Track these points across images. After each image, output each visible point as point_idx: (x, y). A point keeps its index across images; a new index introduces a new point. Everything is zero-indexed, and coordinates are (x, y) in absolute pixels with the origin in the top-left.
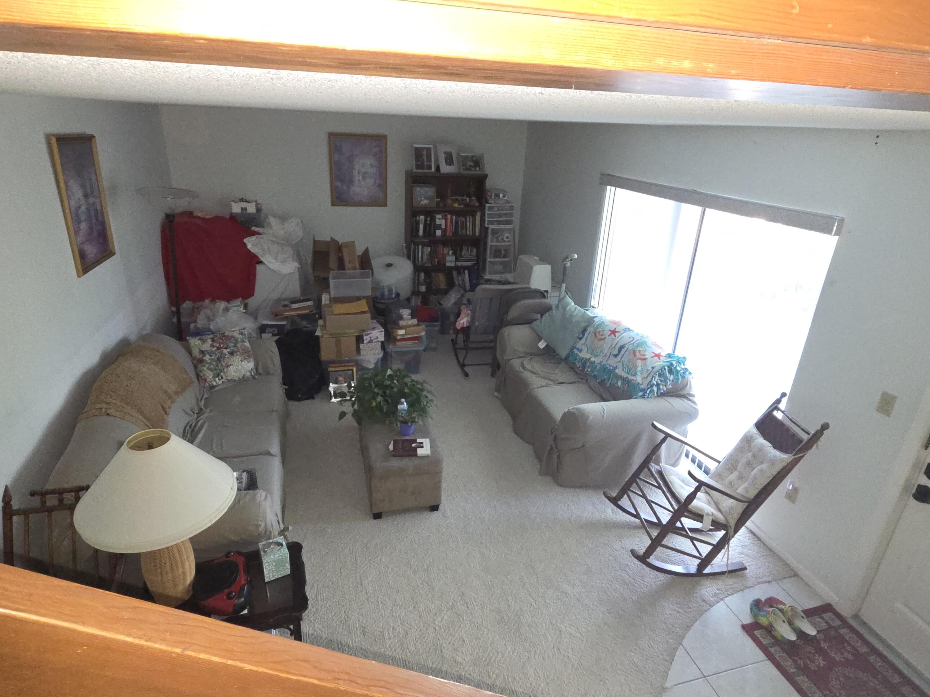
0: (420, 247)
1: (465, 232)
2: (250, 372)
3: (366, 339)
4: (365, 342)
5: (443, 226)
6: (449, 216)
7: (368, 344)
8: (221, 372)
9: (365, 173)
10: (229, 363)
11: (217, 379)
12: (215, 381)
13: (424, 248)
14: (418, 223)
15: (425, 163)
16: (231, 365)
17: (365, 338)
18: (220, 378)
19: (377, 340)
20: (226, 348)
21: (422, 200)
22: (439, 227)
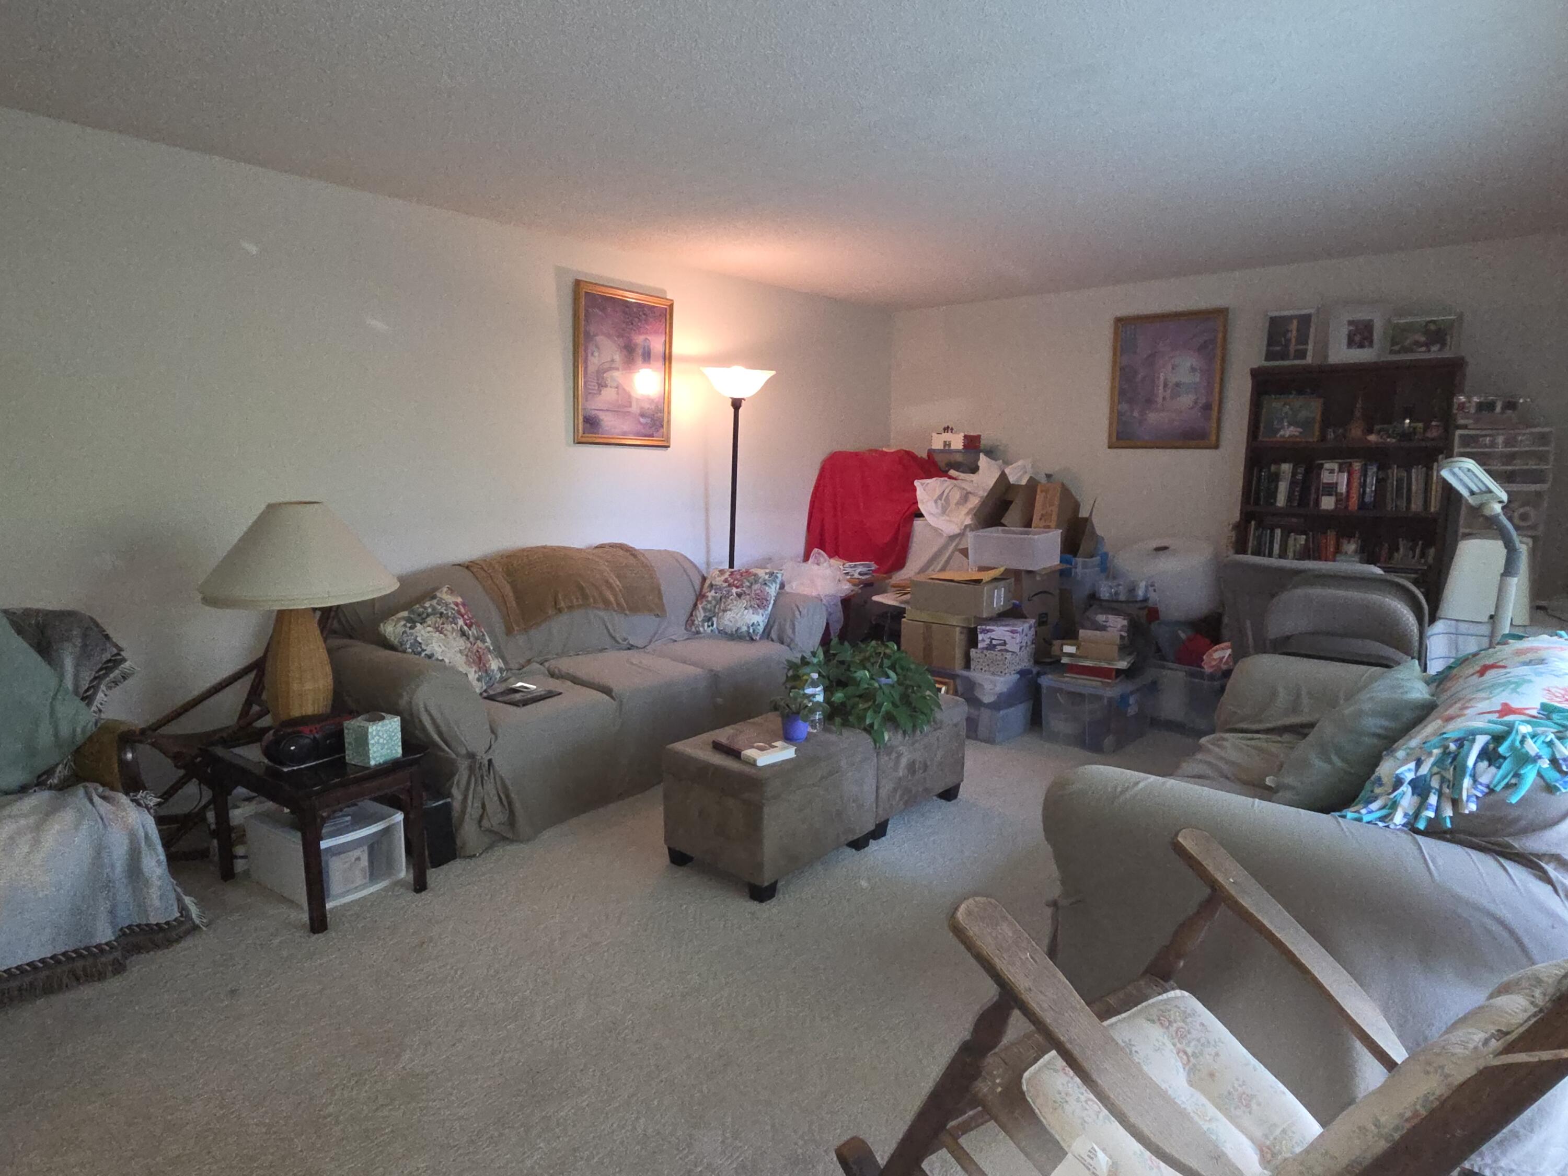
0: (1278, 532)
1: (1405, 504)
2: (749, 627)
3: (983, 640)
4: (980, 645)
5: (1343, 488)
6: (1357, 466)
7: (985, 652)
8: (714, 616)
9: (1177, 385)
10: (729, 607)
11: (706, 624)
12: (703, 626)
13: (1288, 536)
14: (1275, 478)
15: (1292, 347)
16: (730, 610)
17: (980, 637)
18: (710, 624)
19: (1003, 647)
20: (737, 587)
21: (1283, 428)
22: (1331, 489)
